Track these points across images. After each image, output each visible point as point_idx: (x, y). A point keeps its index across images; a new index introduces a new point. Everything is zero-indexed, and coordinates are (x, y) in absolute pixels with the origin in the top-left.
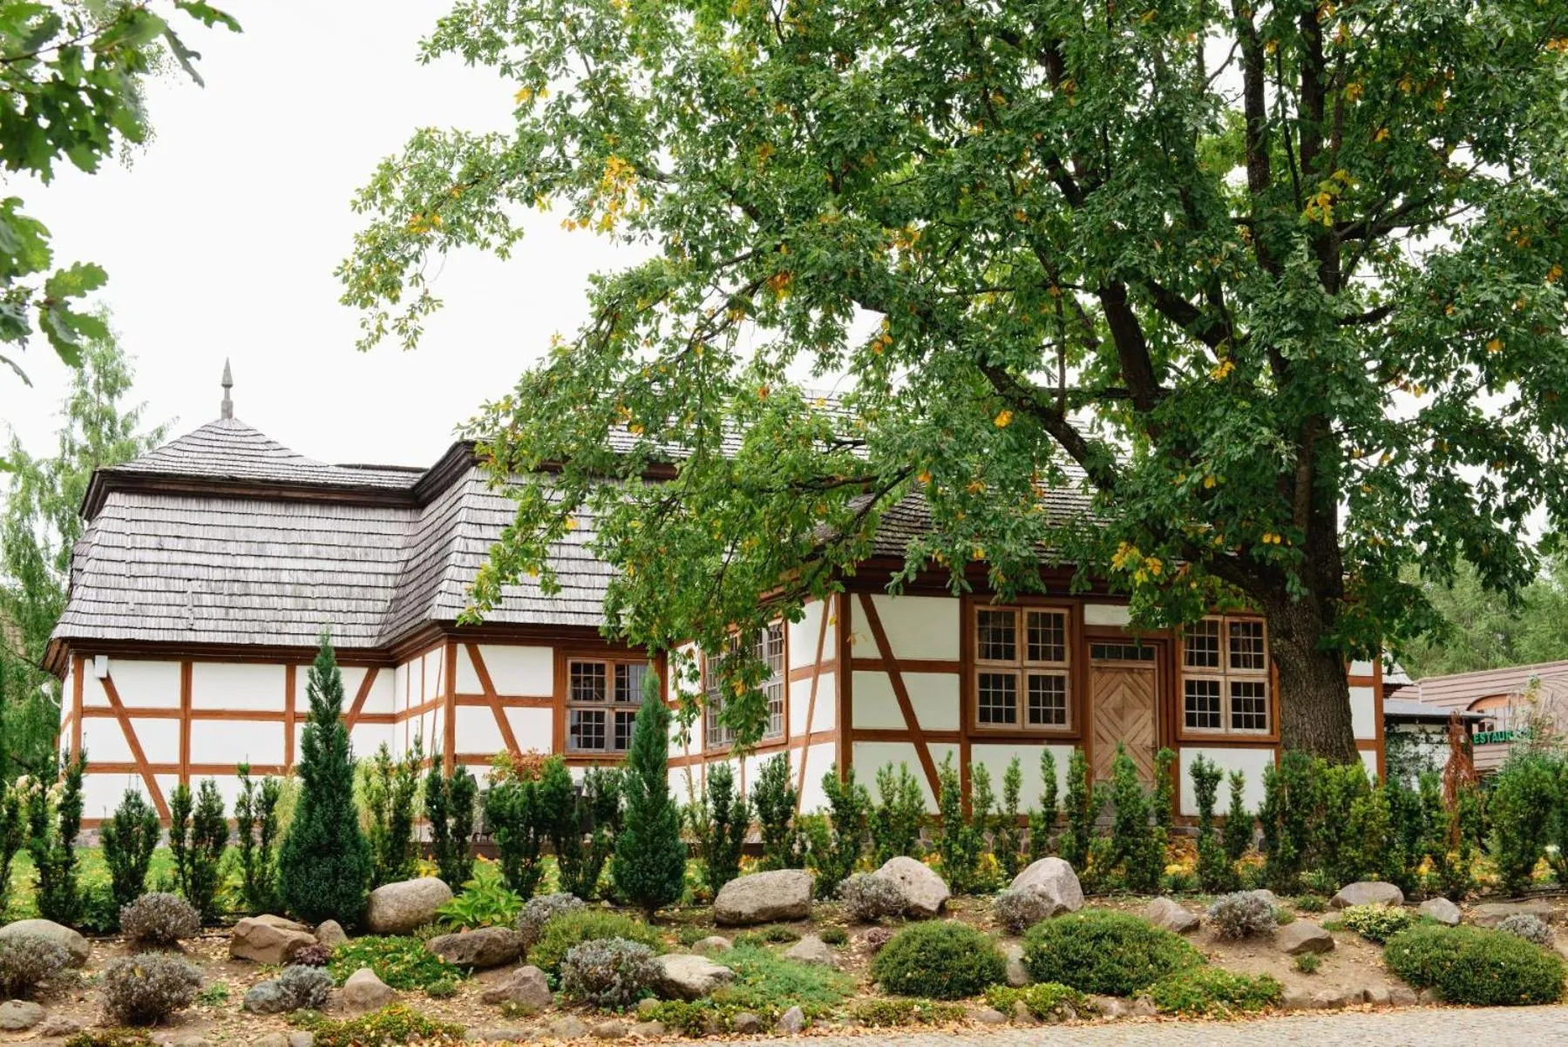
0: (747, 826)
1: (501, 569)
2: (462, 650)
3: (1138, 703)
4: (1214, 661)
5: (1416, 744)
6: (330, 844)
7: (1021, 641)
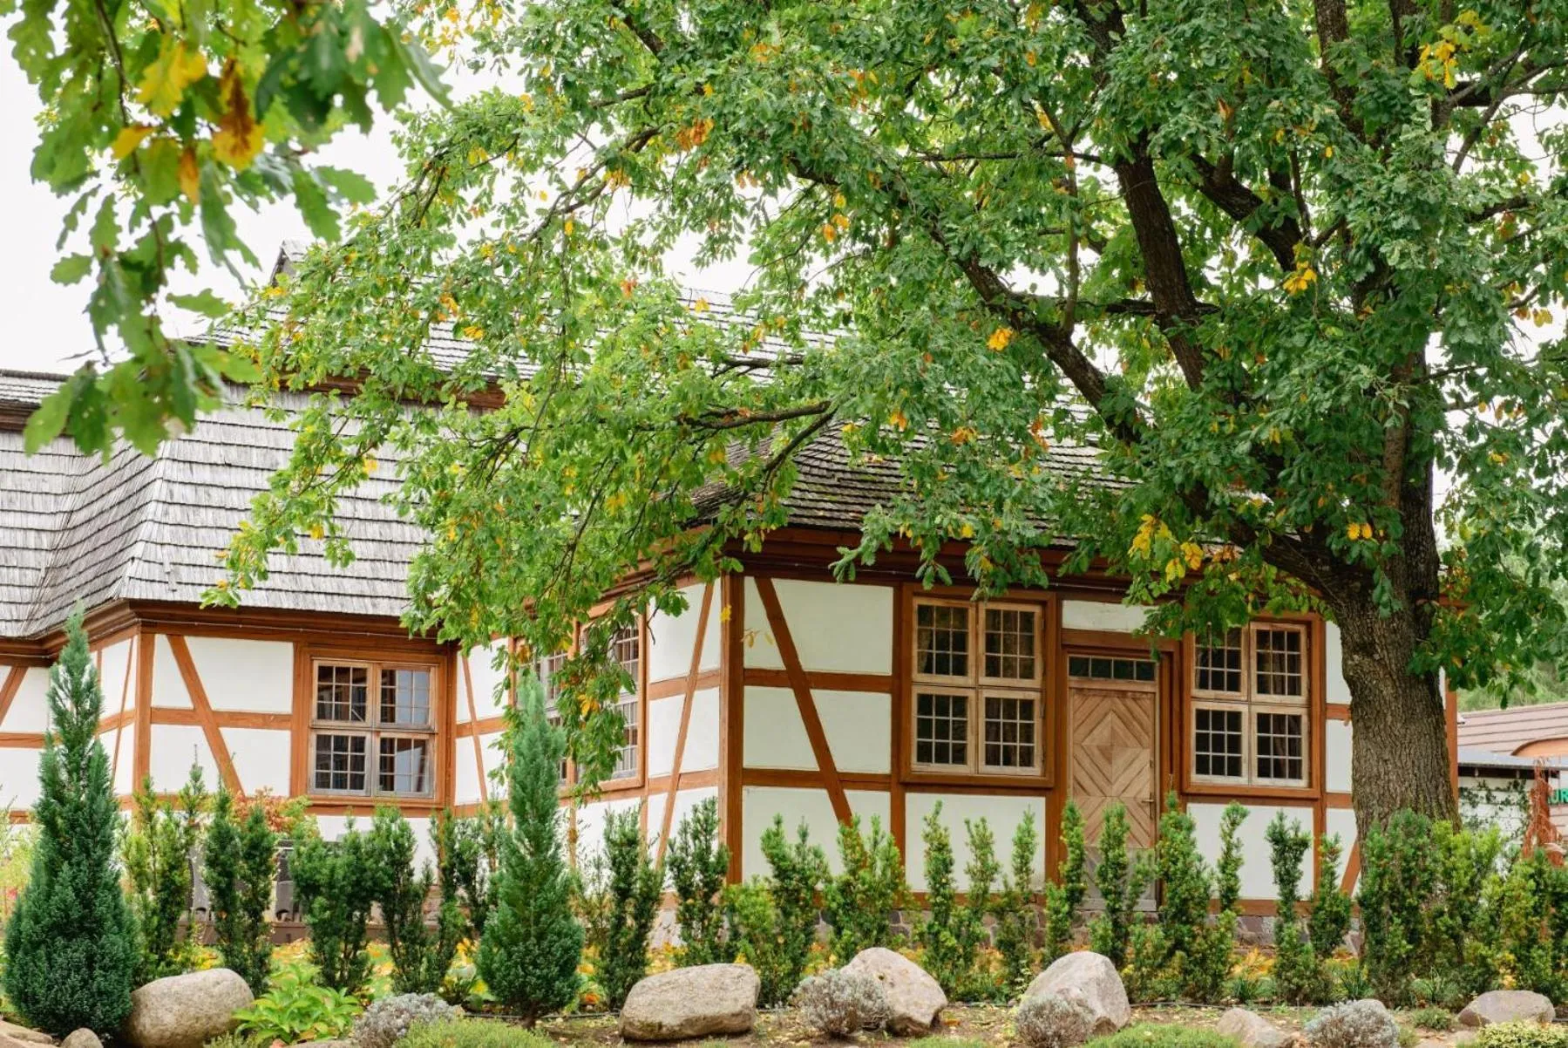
0: (657, 900)
1: (269, 531)
2: (161, 641)
3: (1132, 741)
4: (1234, 684)
5: (1474, 805)
6: (82, 918)
7: (976, 650)
